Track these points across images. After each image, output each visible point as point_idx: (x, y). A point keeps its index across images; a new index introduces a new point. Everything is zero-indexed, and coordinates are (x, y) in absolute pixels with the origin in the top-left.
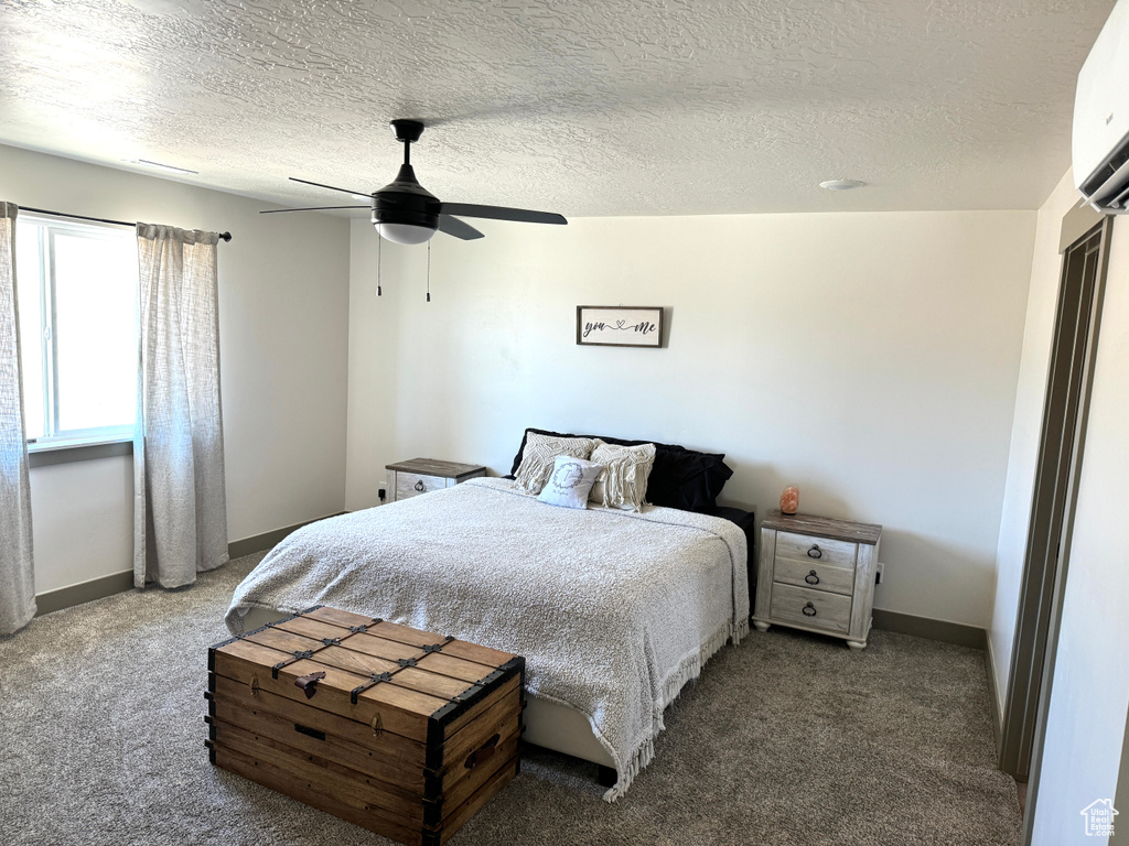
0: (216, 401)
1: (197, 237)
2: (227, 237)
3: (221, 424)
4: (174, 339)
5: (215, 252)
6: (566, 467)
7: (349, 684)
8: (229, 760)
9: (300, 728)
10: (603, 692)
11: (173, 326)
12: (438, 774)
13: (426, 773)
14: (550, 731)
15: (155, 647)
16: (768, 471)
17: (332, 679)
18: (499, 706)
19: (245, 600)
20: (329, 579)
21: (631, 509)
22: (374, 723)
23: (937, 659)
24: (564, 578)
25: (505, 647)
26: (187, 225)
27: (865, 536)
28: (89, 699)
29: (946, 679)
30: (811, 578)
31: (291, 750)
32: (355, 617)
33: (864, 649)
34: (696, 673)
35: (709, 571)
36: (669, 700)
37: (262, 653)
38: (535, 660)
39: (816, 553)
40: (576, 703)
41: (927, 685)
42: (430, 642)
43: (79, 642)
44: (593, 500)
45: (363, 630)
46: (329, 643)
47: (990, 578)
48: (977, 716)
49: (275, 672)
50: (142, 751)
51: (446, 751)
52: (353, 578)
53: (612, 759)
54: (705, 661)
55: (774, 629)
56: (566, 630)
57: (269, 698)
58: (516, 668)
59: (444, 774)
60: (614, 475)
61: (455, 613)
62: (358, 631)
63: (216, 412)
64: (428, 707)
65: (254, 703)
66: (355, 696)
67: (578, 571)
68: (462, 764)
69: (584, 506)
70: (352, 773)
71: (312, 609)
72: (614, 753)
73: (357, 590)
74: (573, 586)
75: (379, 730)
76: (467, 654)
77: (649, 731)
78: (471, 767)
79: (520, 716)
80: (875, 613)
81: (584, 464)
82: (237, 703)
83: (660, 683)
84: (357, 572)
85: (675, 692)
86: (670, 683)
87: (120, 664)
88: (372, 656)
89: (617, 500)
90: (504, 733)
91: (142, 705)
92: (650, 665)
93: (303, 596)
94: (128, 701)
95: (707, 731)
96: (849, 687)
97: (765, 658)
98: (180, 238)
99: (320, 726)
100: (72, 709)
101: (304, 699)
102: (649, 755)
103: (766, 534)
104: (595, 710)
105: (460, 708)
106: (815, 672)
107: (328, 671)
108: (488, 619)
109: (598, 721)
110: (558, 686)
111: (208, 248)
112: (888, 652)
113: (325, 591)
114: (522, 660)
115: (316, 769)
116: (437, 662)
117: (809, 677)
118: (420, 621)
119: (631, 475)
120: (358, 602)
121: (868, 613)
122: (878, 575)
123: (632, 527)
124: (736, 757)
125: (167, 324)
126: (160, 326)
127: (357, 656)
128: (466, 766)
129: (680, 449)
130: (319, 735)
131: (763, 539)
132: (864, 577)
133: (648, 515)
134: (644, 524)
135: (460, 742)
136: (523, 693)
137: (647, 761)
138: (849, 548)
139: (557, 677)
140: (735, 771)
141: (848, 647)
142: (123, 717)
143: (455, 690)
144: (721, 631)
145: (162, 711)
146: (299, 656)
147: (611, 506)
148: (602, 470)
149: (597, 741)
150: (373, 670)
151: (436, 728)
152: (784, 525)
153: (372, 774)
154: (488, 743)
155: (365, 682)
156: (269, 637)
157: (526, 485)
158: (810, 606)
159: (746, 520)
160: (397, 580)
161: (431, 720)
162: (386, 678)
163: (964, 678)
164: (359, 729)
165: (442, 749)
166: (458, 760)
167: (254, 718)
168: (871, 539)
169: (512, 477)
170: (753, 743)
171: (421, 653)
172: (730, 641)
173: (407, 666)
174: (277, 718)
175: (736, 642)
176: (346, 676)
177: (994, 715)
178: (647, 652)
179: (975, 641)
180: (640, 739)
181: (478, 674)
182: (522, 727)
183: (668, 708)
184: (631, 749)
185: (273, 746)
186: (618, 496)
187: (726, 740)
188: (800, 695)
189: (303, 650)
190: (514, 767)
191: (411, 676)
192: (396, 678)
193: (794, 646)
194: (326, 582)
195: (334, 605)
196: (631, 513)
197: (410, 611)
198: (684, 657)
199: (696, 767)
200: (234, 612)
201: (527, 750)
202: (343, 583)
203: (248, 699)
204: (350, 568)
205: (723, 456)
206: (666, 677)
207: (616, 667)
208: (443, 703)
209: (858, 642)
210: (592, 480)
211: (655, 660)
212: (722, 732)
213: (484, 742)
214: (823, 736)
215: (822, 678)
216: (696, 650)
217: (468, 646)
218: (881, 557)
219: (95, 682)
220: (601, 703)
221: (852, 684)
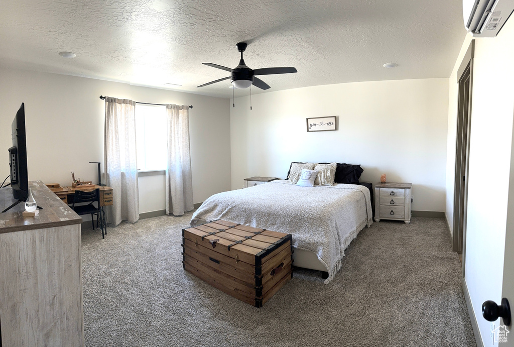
0: (189, 159)
1: (182, 108)
2: (191, 107)
3: (191, 166)
4: (176, 139)
5: (188, 112)
6: (305, 173)
7: (228, 243)
8: (189, 268)
9: (211, 259)
10: (321, 244)
11: (176, 135)
12: (260, 277)
13: (255, 277)
14: (302, 261)
15: (170, 232)
16: (375, 170)
17: (221, 241)
18: (282, 252)
19: (196, 217)
20: (223, 211)
21: (330, 185)
22: (236, 258)
23: (431, 223)
24: (305, 206)
25: (284, 232)
26: (180, 104)
27: (407, 186)
28: (151, 244)
29: (435, 228)
30: (392, 202)
31: (209, 267)
32: (231, 223)
33: (410, 223)
34: (355, 236)
35: (357, 201)
36: (346, 246)
37: (199, 232)
38: (296, 236)
39: (393, 194)
40: (311, 249)
41: (429, 231)
42: (257, 231)
43: (150, 228)
44: (316, 184)
45: (234, 227)
46: (221, 231)
47: (444, 196)
48: (445, 237)
49: (203, 238)
50: (163, 261)
51: (263, 268)
52: (229, 211)
53: (326, 268)
54: (358, 232)
55: (382, 221)
56: (307, 224)
57: (201, 247)
58: (289, 238)
59: (262, 277)
60: (323, 174)
61: (266, 222)
62: (232, 227)
63: (189, 162)
64: (256, 252)
65: (197, 249)
66: (229, 248)
67: (310, 204)
68: (269, 274)
69: (313, 186)
70: (229, 276)
71: (217, 220)
72: (327, 266)
73: (232, 215)
74: (308, 208)
75: (238, 260)
76: (270, 235)
77: (339, 257)
78: (273, 275)
79: (291, 256)
80: (412, 212)
81: (312, 171)
82: (191, 248)
83: (342, 240)
84: (231, 209)
85: (348, 243)
86: (346, 240)
87: (160, 235)
88: (236, 235)
89: (324, 183)
90: (286, 262)
91: (165, 248)
92: (338, 233)
93: (214, 217)
94: (161, 246)
95: (360, 255)
96: (406, 235)
97: (379, 230)
98: (177, 108)
99: (218, 259)
100: (146, 246)
101: (212, 248)
102: (340, 266)
103: (376, 190)
104: (319, 251)
105: (268, 252)
106: (395, 232)
107: (220, 239)
108: (278, 222)
109: (320, 254)
110: (305, 244)
111: (186, 111)
112: (417, 223)
113: (221, 215)
114: (291, 236)
115: (217, 274)
116: (259, 237)
117: (394, 233)
118: (254, 225)
119: (329, 173)
120: (233, 219)
121: (410, 212)
122: (412, 199)
123: (330, 190)
124: (371, 262)
125: (175, 135)
126: (173, 135)
127: (231, 235)
128: (271, 274)
129: (345, 164)
130: (217, 262)
131: (376, 191)
132: (408, 199)
133: (335, 187)
134: (334, 189)
135: (268, 265)
136: (292, 248)
137: (339, 268)
138: (402, 191)
139: (304, 241)
140: (371, 267)
141: (405, 223)
142: (159, 251)
143: (266, 246)
144: (363, 222)
145: (171, 251)
146: (211, 234)
147: (322, 185)
148: (318, 173)
149: (320, 262)
150: (236, 239)
151: (258, 259)
152: (382, 186)
153: (236, 277)
154: (280, 266)
155: (233, 243)
156: (202, 227)
157: (292, 181)
158: (392, 211)
159: (370, 186)
160: (245, 211)
161: (256, 256)
162: (241, 242)
163: (440, 227)
164: (231, 260)
165: (261, 267)
166: (268, 272)
167: (196, 254)
168: (409, 187)
169: (287, 179)
170: (376, 257)
171: (254, 234)
172: (366, 226)
173: (249, 239)
174: (204, 255)
175: (369, 226)
176: (226, 241)
177: (450, 236)
178: (337, 228)
179: (442, 216)
180: (336, 260)
181: (275, 241)
182: (292, 260)
183: (346, 250)
184: (333, 264)
185: (203, 265)
186: (324, 181)
187: (367, 257)
188: (391, 240)
189: (212, 232)
190: (290, 275)
191: (249, 242)
192: (244, 242)
193: (388, 225)
194: (222, 212)
195: (224, 219)
196: (330, 186)
197: (250, 222)
198: (351, 231)
199: (357, 268)
200: (193, 221)
201: (295, 269)
202: (227, 212)
203: (194, 247)
204: (229, 207)
205: (360, 165)
206: (344, 238)
207: (326, 234)
208: (261, 250)
209: (407, 221)
210: (315, 176)
211: (340, 231)
212: (365, 255)
213: (278, 265)
214: (399, 251)
215: (398, 233)
216: (355, 228)
217: (271, 232)
218: (412, 193)
219: (153, 239)
220: (321, 248)
221: (407, 234)
